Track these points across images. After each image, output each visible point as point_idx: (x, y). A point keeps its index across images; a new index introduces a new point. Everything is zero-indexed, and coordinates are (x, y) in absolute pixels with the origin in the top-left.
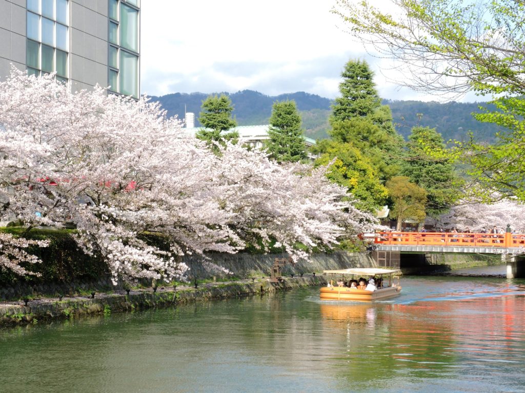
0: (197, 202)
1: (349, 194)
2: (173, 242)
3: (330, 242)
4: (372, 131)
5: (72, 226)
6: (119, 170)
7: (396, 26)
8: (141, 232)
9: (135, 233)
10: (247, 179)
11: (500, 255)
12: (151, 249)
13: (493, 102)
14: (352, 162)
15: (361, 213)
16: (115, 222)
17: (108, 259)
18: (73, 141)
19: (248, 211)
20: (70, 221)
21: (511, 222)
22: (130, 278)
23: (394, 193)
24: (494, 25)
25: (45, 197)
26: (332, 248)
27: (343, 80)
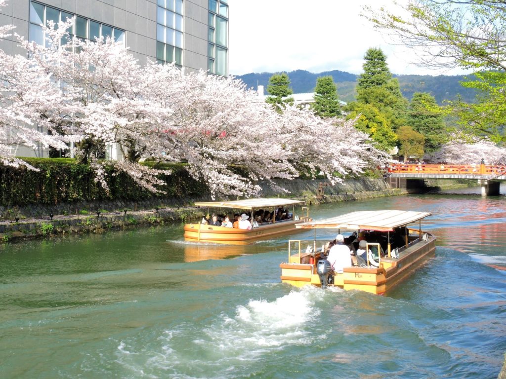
0: (266, 144)
1: (370, 139)
2: (250, 172)
3: (357, 171)
4: (386, 95)
5: (185, 161)
6: (215, 123)
7: (404, 23)
8: (229, 165)
9: (226, 165)
10: (300, 130)
11: (477, 179)
12: (236, 176)
13: (474, 74)
14: (372, 117)
15: (379, 152)
16: (213, 158)
17: (208, 182)
18: (186, 106)
19: (300, 151)
20: (183, 158)
21: (484, 157)
22: (223, 195)
23: (402, 138)
24: (474, 21)
25: (168, 142)
26: (359, 176)
27: (365, 62)
